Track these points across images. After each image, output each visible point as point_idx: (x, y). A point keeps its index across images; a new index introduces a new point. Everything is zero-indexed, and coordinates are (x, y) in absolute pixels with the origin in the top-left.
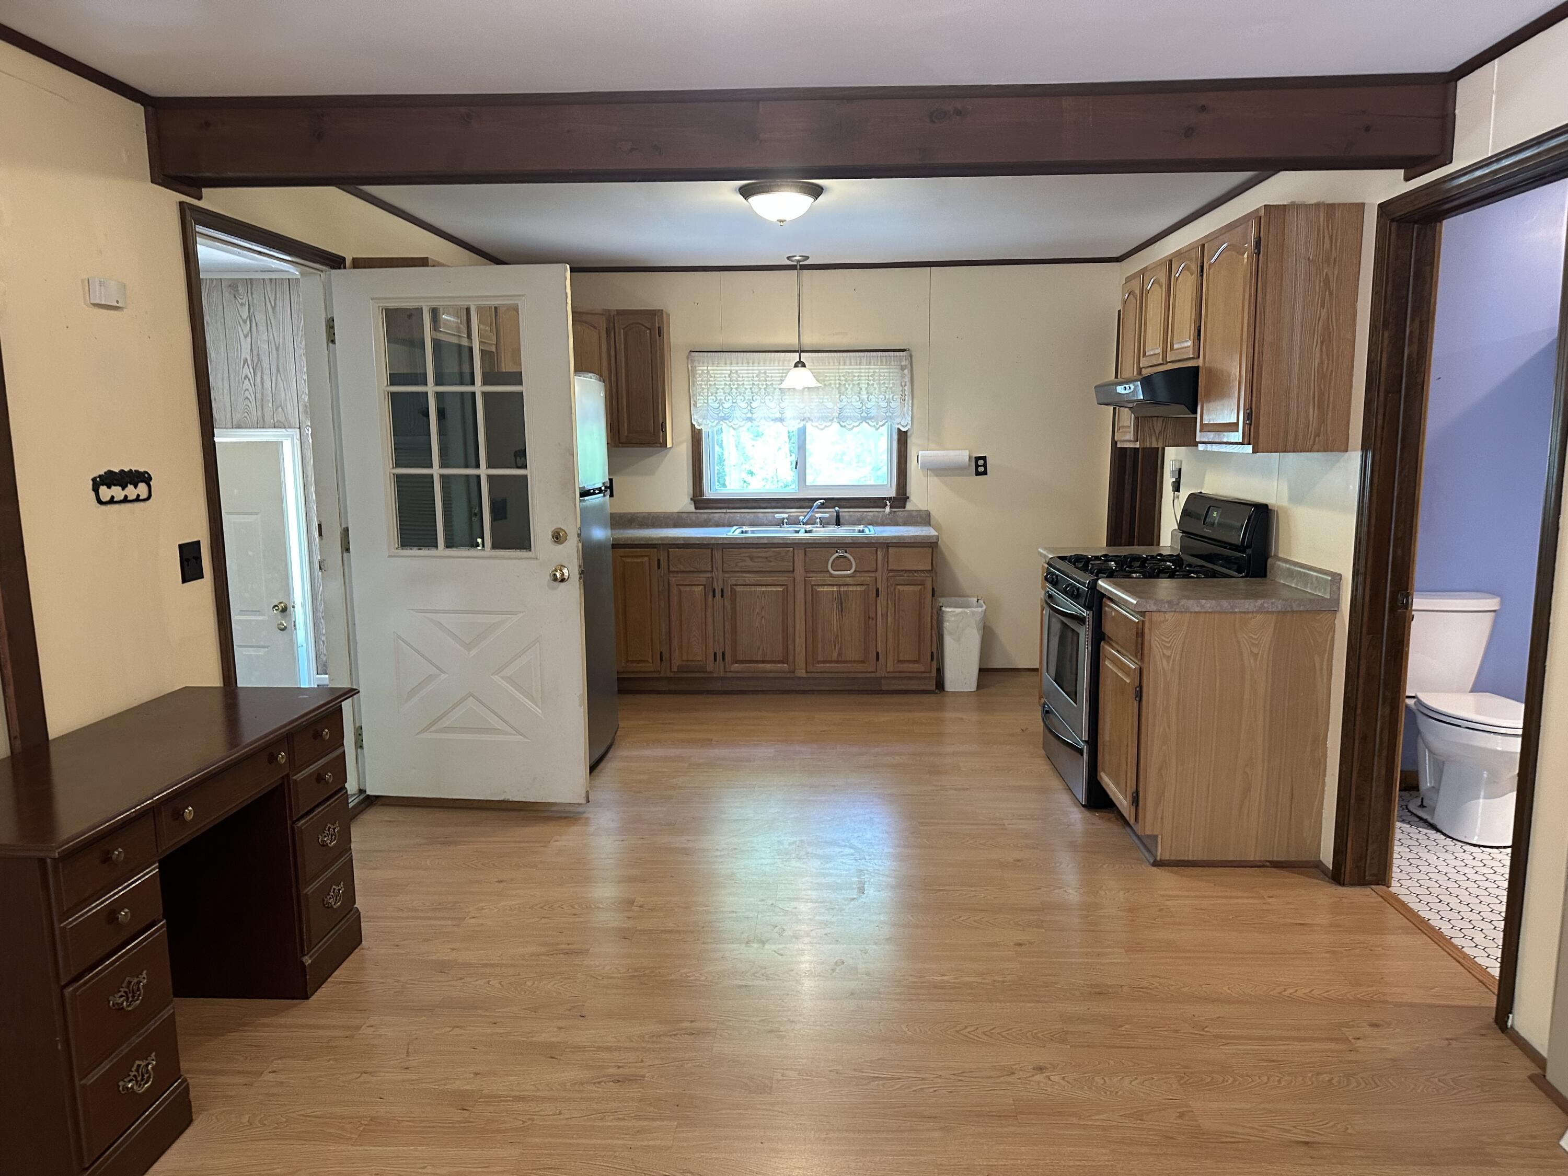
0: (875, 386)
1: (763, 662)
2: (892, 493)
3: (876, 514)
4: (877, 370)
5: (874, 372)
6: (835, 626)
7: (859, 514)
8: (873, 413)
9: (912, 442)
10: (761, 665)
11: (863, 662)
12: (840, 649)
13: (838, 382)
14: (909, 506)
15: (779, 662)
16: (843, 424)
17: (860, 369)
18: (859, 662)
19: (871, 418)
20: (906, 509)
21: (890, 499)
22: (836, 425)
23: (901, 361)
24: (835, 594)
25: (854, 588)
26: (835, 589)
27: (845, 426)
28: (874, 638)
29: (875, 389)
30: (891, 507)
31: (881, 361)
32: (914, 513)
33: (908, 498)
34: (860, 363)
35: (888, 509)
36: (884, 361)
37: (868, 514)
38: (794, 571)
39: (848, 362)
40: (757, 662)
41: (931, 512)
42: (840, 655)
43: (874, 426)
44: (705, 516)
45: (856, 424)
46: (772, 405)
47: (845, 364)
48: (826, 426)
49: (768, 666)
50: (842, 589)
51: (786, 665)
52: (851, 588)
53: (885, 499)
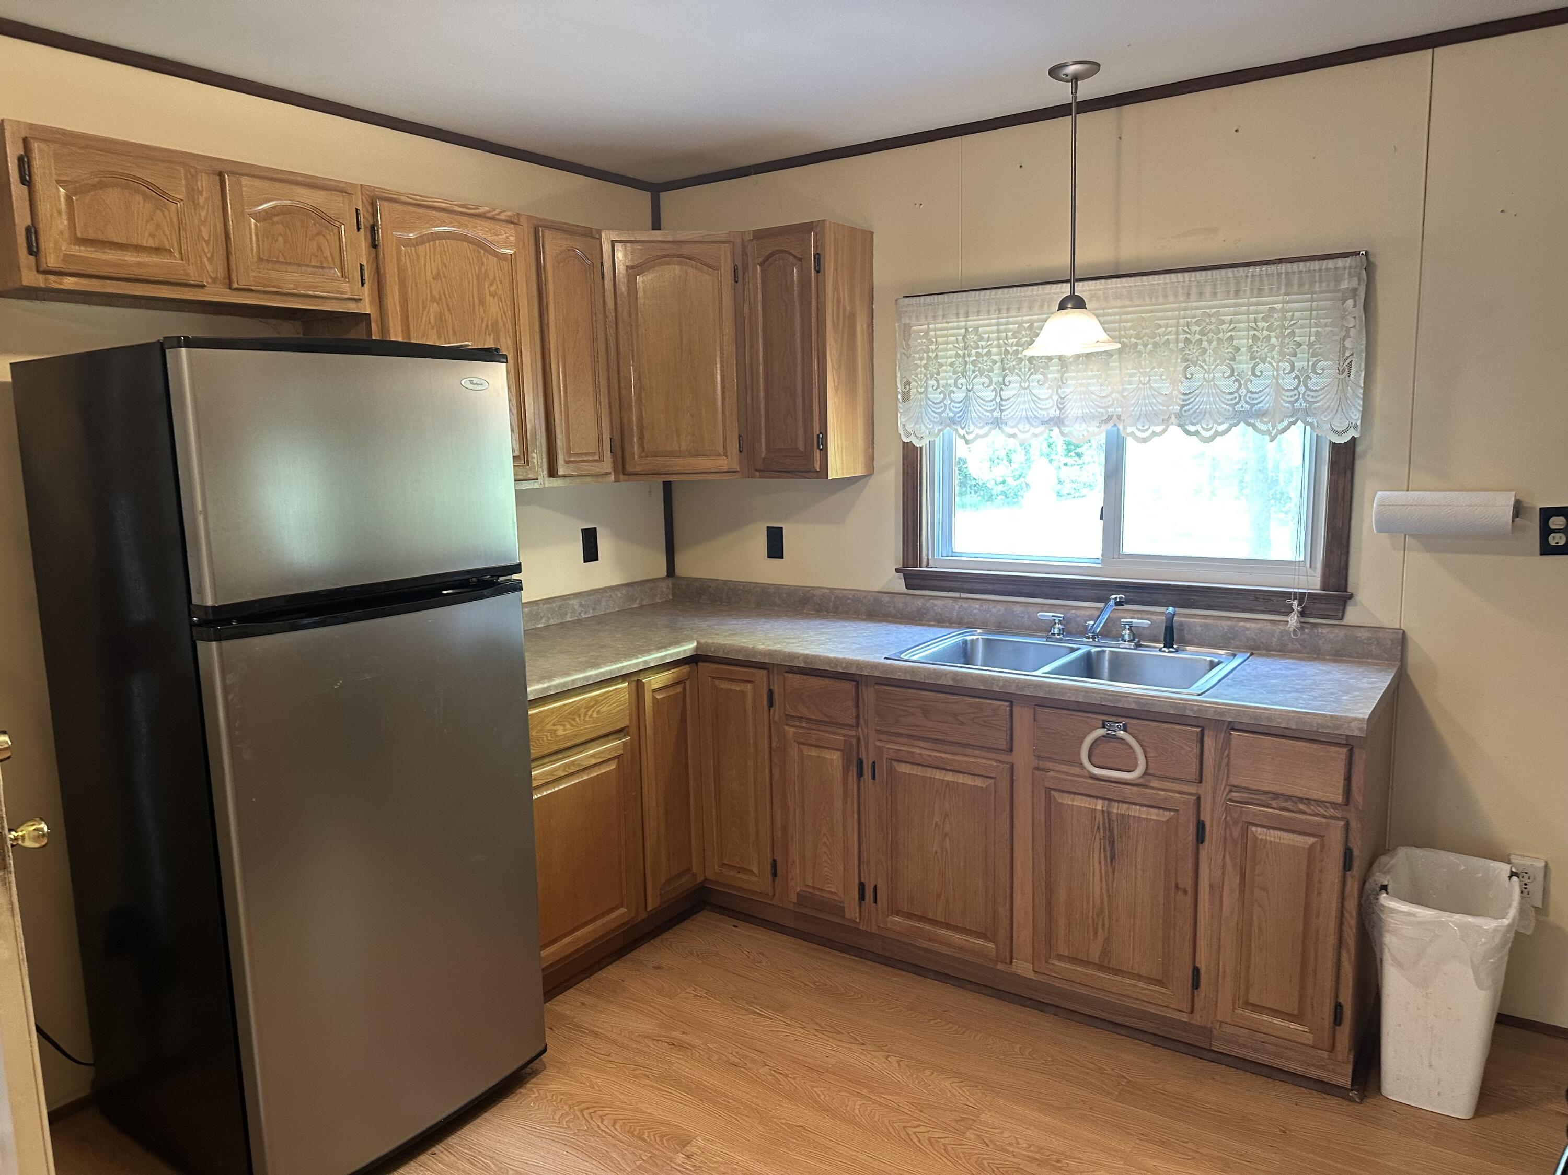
0: (1273, 341)
1: (948, 926)
2: (1312, 582)
3: (1268, 626)
4: (1279, 306)
5: (1272, 310)
6: (1097, 888)
7: (1226, 624)
8: (1266, 402)
9: (1365, 467)
10: (942, 932)
11: (1159, 983)
12: (1108, 940)
13: (1182, 337)
14: (1352, 615)
15: (979, 935)
16: (1192, 428)
17: (1236, 305)
18: (1151, 980)
19: (1261, 414)
20: (1345, 622)
21: (1301, 597)
22: (1175, 431)
23: (1338, 280)
24: (1099, 816)
25: (1143, 813)
26: (1099, 805)
27: (1197, 433)
28: (1189, 936)
29: (1273, 347)
30: (1302, 614)
31: (1289, 284)
32: (1363, 634)
33: (1351, 596)
34: (1237, 292)
35: (1293, 620)
36: (1295, 280)
37: (1248, 625)
38: (1011, 750)
39: (1208, 290)
40: (934, 922)
41: (1408, 633)
42: (1105, 953)
43: (1268, 432)
44: (919, 602)
45: (1221, 428)
46: (1043, 392)
47: (1201, 295)
48: (1154, 434)
49: (956, 937)
50: (1116, 809)
51: (991, 945)
52: (1135, 811)
53: (1288, 595)
